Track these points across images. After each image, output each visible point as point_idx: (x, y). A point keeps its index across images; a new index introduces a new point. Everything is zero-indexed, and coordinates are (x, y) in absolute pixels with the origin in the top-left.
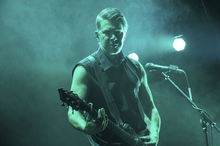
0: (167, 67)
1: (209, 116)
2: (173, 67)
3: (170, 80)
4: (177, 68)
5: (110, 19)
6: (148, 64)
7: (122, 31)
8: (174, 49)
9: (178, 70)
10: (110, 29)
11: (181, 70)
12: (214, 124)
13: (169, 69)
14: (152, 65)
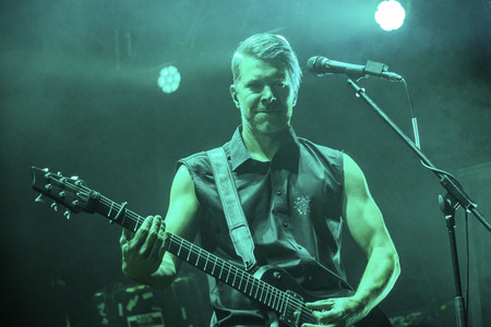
0: (359, 67)
1: (461, 188)
2: (375, 67)
3: (367, 98)
4: (386, 69)
5: (259, 55)
6: (314, 59)
7: (286, 83)
8: (378, 25)
9: (387, 73)
10: (260, 76)
11: (394, 74)
12: (471, 208)
13: (364, 72)
14: (325, 60)
